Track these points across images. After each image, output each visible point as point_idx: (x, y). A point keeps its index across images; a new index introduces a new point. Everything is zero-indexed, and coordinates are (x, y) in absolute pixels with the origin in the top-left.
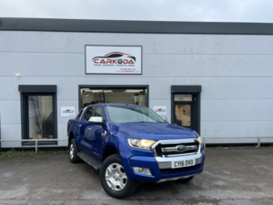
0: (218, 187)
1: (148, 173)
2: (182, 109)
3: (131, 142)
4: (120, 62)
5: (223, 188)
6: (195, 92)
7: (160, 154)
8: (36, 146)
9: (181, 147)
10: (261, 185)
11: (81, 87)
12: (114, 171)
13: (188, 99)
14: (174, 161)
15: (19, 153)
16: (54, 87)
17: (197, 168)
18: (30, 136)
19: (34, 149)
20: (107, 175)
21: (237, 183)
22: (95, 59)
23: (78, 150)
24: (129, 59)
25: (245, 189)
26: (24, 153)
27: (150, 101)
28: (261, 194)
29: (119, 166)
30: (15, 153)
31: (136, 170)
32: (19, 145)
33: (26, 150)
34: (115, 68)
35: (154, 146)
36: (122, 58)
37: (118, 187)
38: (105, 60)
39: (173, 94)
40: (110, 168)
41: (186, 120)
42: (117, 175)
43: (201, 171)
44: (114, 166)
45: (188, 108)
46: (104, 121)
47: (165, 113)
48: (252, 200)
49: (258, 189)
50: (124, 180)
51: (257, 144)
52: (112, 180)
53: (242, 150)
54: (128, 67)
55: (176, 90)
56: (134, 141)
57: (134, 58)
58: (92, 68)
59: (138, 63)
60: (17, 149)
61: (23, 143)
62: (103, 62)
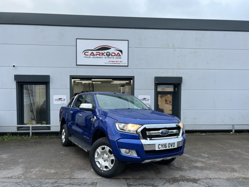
0: (197, 168)
1: (134, 155)
2: (164, 99)
3: (119, 126)
4: (108, 55)
5: (202, 169)
6: (176, 83)
7: (145, 137)
8: (31, 131)
9: (164, 131)
11: (72, 77)
12: (103, 153)
13: (170, 89)
15: (15, 137)
16: (48, 77)
17: (179, 150)
18: (25, 122)
19: (28, 134)
20: (96, 156)
21: (214, 165)
22: (85, 52)
23: (69, 134)
24: (117, 52)
25: (221, 169)
26: (19, 138)
28: (236, 175)
29: (107, 148)
30: (11, 137)
31: (123, 151)
32: (15, 130)
35: (139, 130)
36: (110, 51)
37: (106, 167)
38: (95, 52)
39: (156, 85)
40: (99, 150)
41: (168, 108)
42: (106, 156)
43: (182, 153)
44: (103, 149)
46: (94, 107)
47: (149, 102)
48: (228, 179)
49: (234, 170)
50: (112, 161)
51: (231, 131)
52: (101, 160)
53: (218, 135)
55: (159, 82)
56: (122, 125)
57: (121, 51)
58: (82, 60)
59: (124, 56)
60: (13, 134)
61: (18, 128)
62: (92, 54)
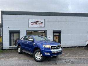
0: (66, 56)
1: (49, 54)
2: (56, 37)
4: (38, 24)
5: (67, 56)
6: (59, 32)
7: (52, 49)
8: (14, 48)
9: (57, 47)
10: (76, 56)
11: (27, 31)
12: (38, 55)
13: (58, 34)
14: (55, 51)
15: (9, 50)
16: (19, 31)
18: (12, 45)
19: (13, 49)
20: (36, 56)
21: (71, 56)
22: (31, 23)
24: (41, 23)
25: (73, 57)
27: (47, 35)
28: (76, 58)
29: (39, 53)
30: (8, 50)
31: (46, 53)
32: (9, 48)
33: (11, 49)
34: (37, 26)
35: (50, 47)
36: (39, 23)
37: (39, 59)
38: (34, 23)
39: (53, 33)
40: (37, 54)
41: (57, 40)
42: (39, 55)
44: (38, 53)
45: (57, 37)
47: (51, 38)
49: (76, 57)
50: (41, 57)
51: (77, 47)
52: (37, 57)
53: (73, 48)
54: (40, 25)
55: (54, 32)
58: (30, 25)
59: (43, 24)
60: (8, 49)
61: (10, 47)
62: (33, 24)
